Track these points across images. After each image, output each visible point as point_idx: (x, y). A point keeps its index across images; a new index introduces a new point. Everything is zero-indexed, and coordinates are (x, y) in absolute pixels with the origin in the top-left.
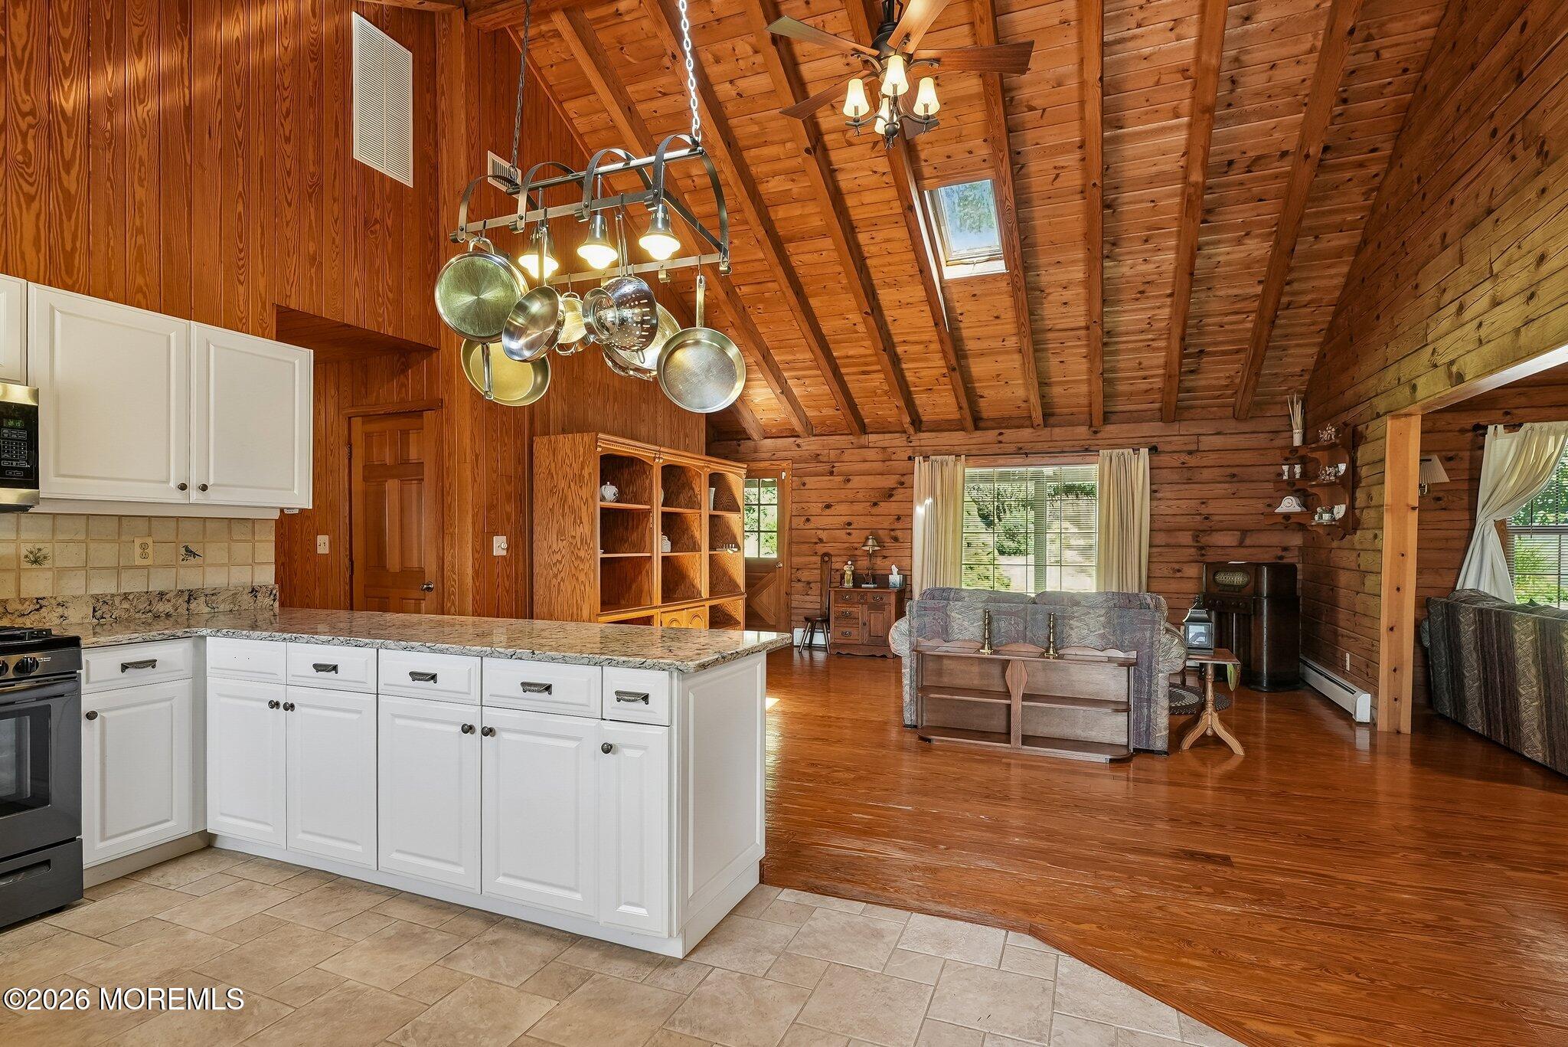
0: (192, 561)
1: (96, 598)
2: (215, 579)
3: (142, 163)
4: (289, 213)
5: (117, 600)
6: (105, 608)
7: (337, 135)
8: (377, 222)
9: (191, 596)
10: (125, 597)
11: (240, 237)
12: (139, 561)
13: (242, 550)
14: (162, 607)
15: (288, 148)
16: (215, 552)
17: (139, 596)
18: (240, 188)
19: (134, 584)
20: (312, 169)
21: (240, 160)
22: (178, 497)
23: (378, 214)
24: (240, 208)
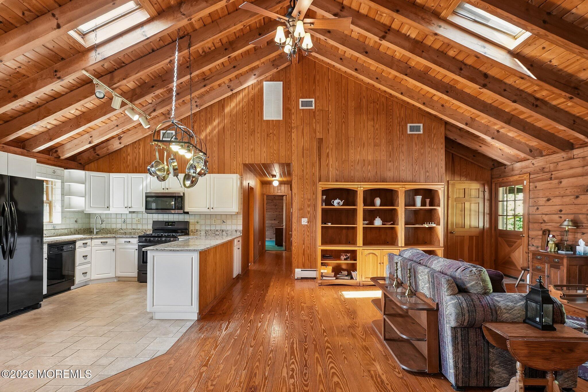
0: (224, 223)
1: (206, 230)
2: (229, 228)
3: (215, 143)
4: (246, 141)
5: (209, 231)
6: (207, 232)
7: (259, 116)
8: (271, 133)
9: (223, 231)
10: (211, 230)
11: (234, 151)
12: (214, 223)
13: (234, 221)
14: (217, 233)
15: (246, 125)
16: (229, 222)
17: (213, 230)
18: (234, 140)
19: (213, 228)
20: (252, 128)
21: (234, 133)
22: (208, 210)
23: (271, 131)
24: (235, 144)
